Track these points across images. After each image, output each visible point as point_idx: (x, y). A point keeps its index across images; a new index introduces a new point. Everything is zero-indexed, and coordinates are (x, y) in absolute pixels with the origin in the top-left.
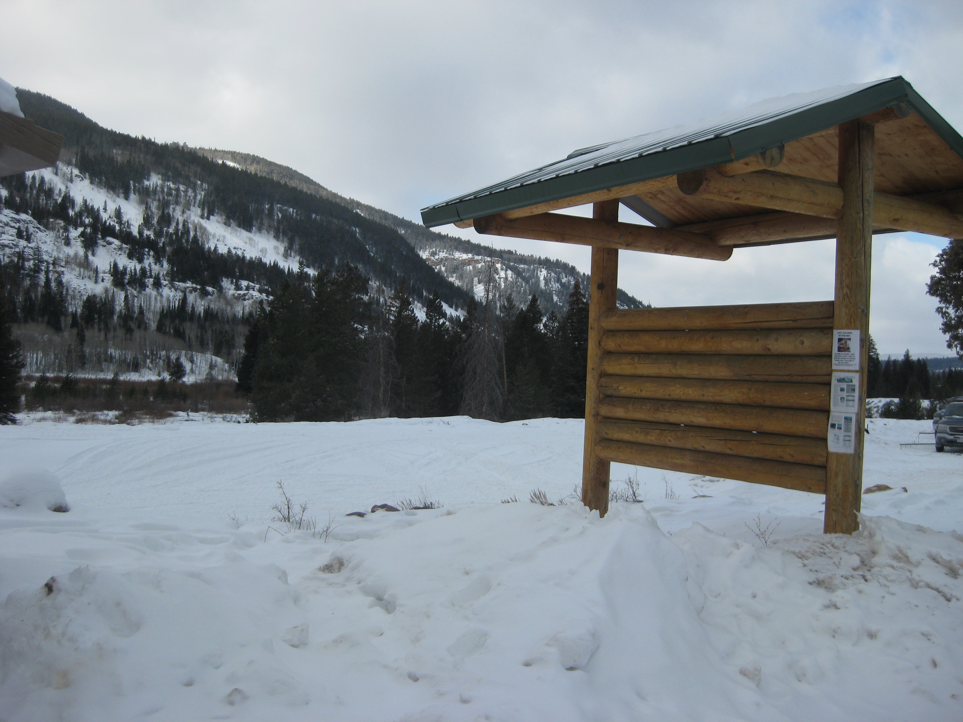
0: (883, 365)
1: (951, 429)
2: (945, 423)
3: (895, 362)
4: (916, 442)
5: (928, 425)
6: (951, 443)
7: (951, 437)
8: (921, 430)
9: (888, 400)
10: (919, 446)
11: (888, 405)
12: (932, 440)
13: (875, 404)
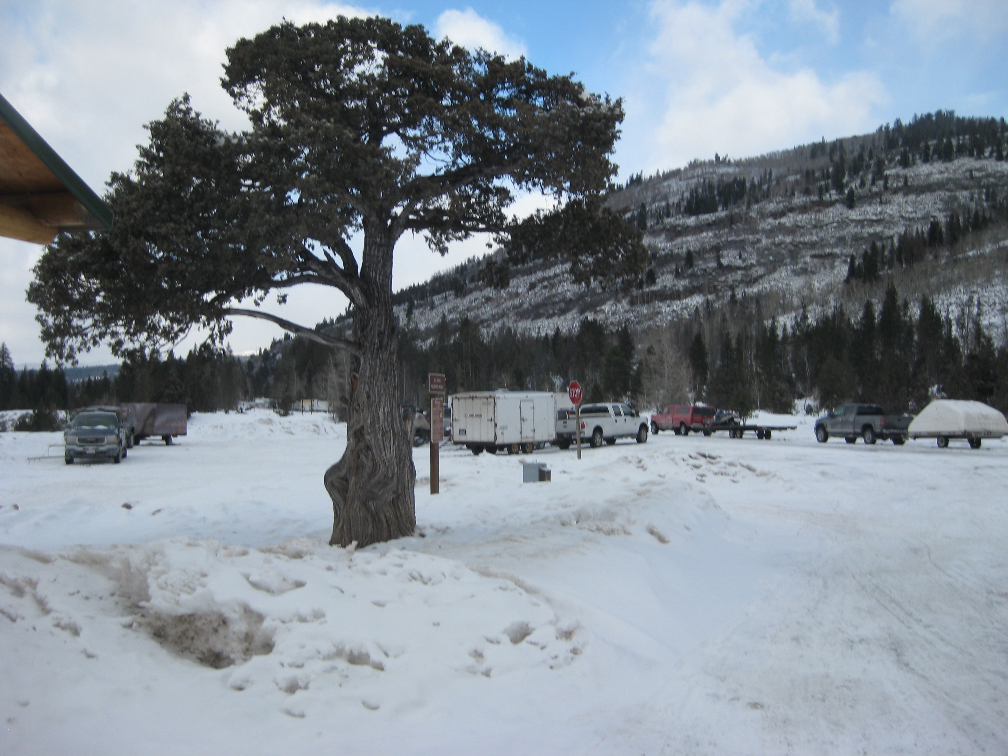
0: (19, 376)
1: (80, 440)
2: (75, 434)
3: (32, 372)
4: (46, 455)
5: (58, 437)
6: (81, 454)
7: (81, 449)
8: (53, 442)
9: (24, 412)
10: (49, 460)
11: (23, 418)
12: (62, 452)
13: (10, 417)
